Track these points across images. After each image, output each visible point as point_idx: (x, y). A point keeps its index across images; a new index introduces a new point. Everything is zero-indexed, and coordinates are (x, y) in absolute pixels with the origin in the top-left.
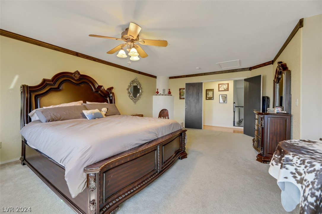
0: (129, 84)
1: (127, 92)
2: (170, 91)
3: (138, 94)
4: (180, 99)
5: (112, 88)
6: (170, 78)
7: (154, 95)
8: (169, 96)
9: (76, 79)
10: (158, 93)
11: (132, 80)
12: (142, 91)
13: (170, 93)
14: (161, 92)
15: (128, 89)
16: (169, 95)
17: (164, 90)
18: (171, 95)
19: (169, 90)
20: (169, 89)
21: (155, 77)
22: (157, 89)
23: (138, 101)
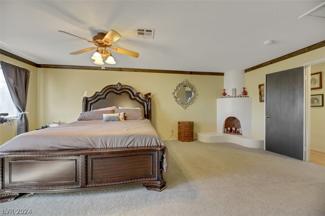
0: (176, 88)
1: (173, 96)
2: (246, 90)
3: (190, 98)
4: (260, 102)
5: (150, 94)
6: (246, 71)
7: (218, 98)
8: (245, 98)
9: (118, 89)
10: (225, 94)
11: (180, 82)
12: (194, 94)
13: (245, 93)
14: (229, 92)
15: (174, 94)
16: (243, 97)
17: (235, 90)
18: (248, 97)
19: (243, 90)
20: (244, 88)
21: (222, 74)
22: (224, 90)
23: (190, 106)
